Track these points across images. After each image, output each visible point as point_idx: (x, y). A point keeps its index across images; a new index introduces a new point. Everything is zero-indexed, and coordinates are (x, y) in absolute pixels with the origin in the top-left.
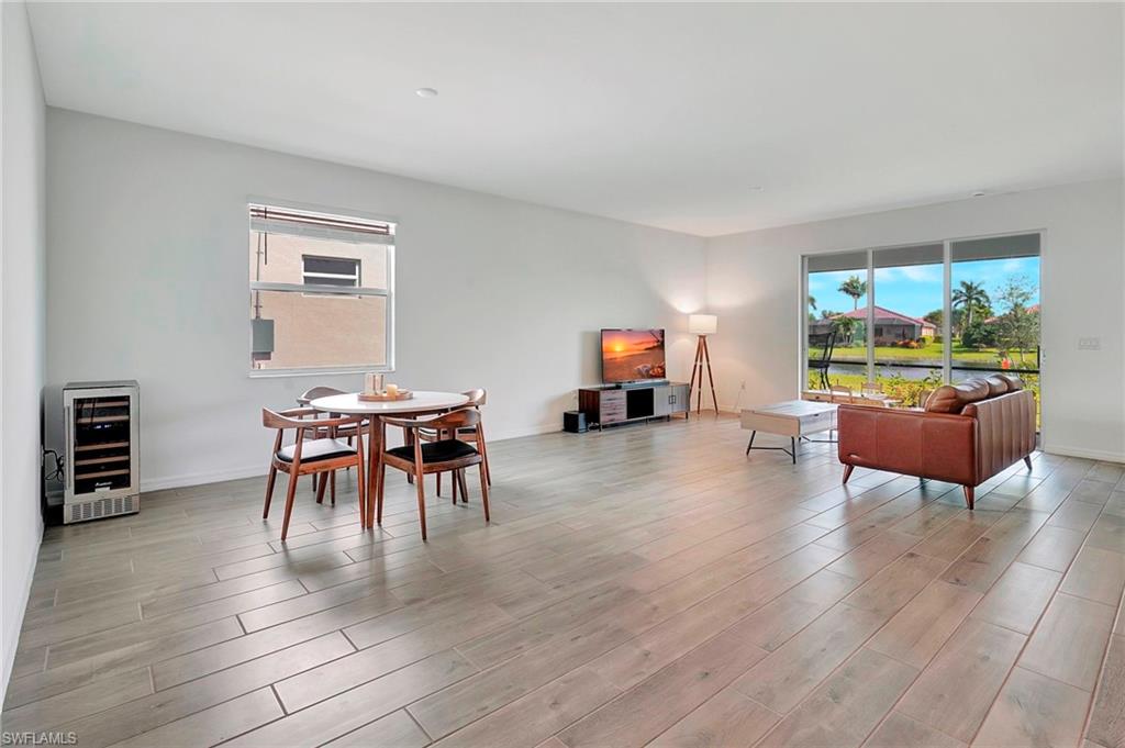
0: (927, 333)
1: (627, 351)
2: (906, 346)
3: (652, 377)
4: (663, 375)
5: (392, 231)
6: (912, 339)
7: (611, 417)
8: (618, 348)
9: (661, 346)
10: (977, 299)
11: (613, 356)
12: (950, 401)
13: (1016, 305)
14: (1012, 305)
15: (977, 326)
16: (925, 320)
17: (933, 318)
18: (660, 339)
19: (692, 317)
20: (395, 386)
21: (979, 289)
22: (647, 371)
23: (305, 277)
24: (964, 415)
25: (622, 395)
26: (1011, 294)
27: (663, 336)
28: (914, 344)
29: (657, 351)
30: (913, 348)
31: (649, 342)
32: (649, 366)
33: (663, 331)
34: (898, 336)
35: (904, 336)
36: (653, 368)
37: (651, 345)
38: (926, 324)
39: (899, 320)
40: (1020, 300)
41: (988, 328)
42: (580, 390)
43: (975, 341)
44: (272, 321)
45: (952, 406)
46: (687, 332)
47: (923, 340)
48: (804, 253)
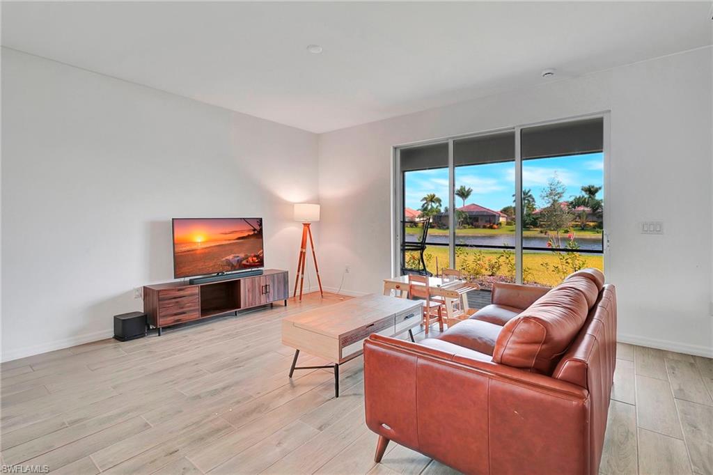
0: (502, 220)
2: (491, 227)
3: (245, 267)
4: (261, 263)
6: (494, 224)
7: (177, 318)
8: (199, 238)
9: (259, 234)
10: (528, 200)
11: (194, 247)
12: (537, 348)
13: (554, 201)
14: (552, 201)
15: (529, 215)
16: (501, 212)
17: (505, 211)
18: (258, 228)
19: (296, 207)
21: (529, 194)
22: (239, 261)
24: (564, 381)
25: (196, 289)
26: (551, 194)
27: (261, 225)
28: (495, 226)
29: (252, 239)
30: (495, 228)
31: (242, 231)
32: (242, 255)
33: (261, 220)
34: (486, 222)
35: (490, 222)
36: (246, 258)
37: (245, 234)
38: (502, 214)
39: (487, 212)
40: (556, 198)
41: (534, 217)
42: (146, 288)
43: (527, 224)
45: (539, 356)
46: (292, 220)
47: (500, 224)
48: (395, 145)
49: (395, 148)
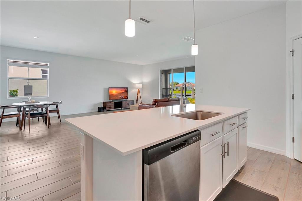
1: (117, 92)
3: (124, 99)
4: (127, 98)
5: (48, 65)
7: (110, 108)
8: (114, 92)
11: (113, 94)
18: (127, 90)
19: (136, 84)
20: (34, 100)
22: (123, 97)
23: (42, 75)
25: (113, 103)
27: (127, 89)
29: (125, 93)
31: (123, 91)
36: (124, 97)
37: (124, 91)
42: (103, 102)
44: (32, 86)
46: (135, 88)
49: (160, 70)
